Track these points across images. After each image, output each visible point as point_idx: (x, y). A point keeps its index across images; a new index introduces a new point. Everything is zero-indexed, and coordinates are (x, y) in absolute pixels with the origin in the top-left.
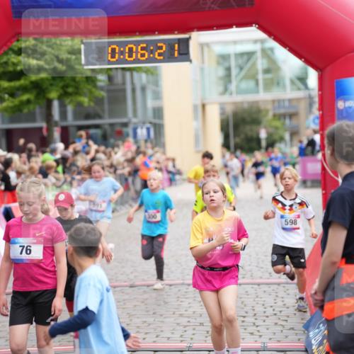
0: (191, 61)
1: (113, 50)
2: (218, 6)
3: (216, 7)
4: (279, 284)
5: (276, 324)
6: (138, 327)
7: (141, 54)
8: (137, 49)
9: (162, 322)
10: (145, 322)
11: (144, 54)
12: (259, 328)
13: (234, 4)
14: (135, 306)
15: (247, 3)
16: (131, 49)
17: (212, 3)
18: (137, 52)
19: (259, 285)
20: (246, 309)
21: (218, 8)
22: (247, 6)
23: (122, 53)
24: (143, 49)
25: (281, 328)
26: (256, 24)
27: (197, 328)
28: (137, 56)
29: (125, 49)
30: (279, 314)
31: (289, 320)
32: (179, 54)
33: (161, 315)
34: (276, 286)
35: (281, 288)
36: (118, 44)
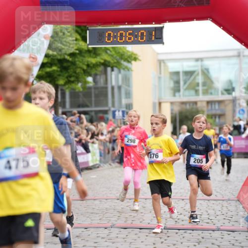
0: (163, 43)
1: (109, 35)
2: (184, 4)
3: (182, 5)
4: (223, 200)
5: (224, 219)
6: (127, 218)
7: (129, 38)
8: (126, 34)
9: (143, 216)
10: (131, 216)
11: (131, 38)
12: (212, 221)
13: (195, 3)
14: (122, 208)
15: (205, 3)
16: (121, 35)
17: (180, 2)
18: (126, 36)
19: (209, 200)
20: (202, 211)
21: (184, 6)
22: (205, 5)
23: (115, 37)
24: (130, 34)
25: (228, 221)
26: (211, 18)
27: (168, 219)
28: (125, 39)
29: (117, 34)
30: (225, 214)
31: (234, 217)
32: (156, 38)
33: (142, 213)
34: (222, 201)
35: (225, 202)
36: (112, 30)
